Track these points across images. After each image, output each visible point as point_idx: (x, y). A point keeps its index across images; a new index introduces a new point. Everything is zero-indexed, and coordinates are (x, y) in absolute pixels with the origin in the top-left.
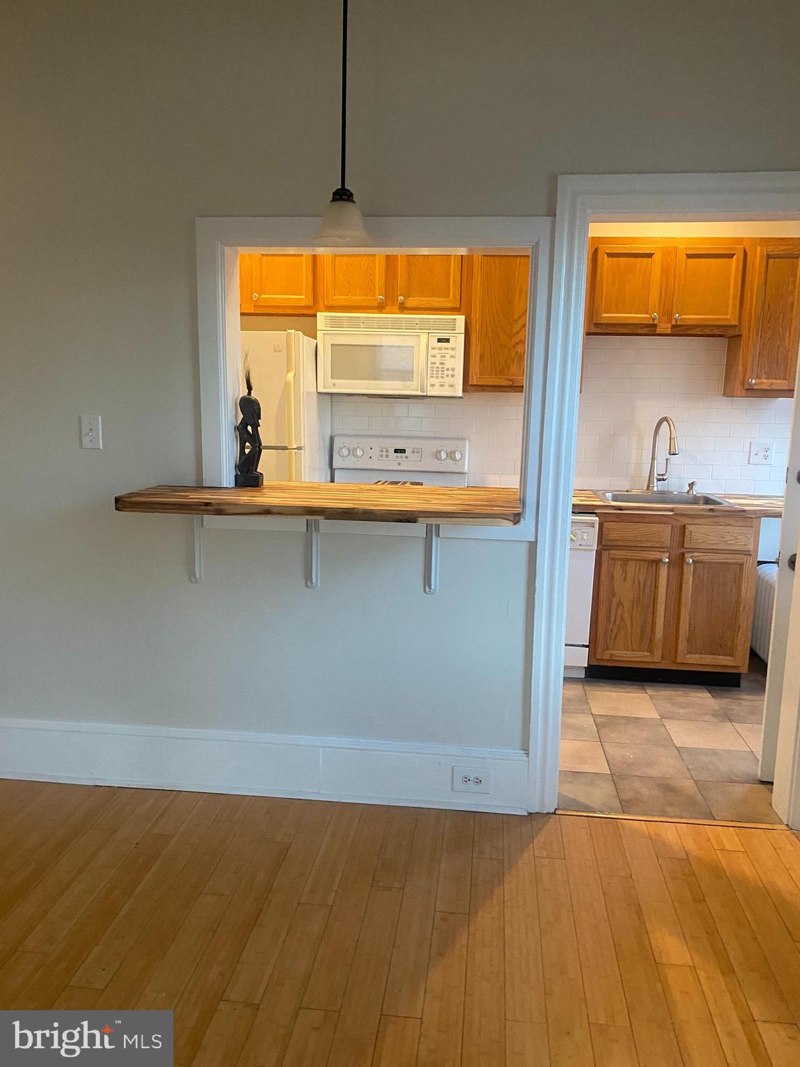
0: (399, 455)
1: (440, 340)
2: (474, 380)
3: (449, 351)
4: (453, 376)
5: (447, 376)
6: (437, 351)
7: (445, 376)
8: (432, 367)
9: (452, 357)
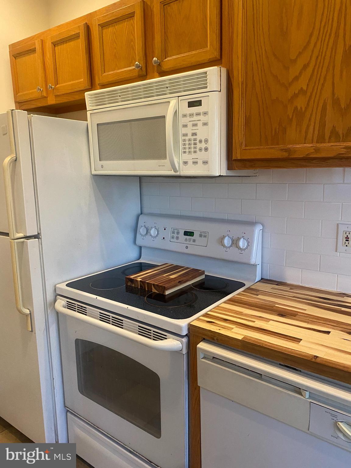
0: (188, 237)
1: (191, 104)
2: (237, 154)
3: (201, 117)
4: (206, 149)
5: (200, 150)
6: (188, 119)
7: (198, 150)
8: (184, 140)
9: (205, 124)
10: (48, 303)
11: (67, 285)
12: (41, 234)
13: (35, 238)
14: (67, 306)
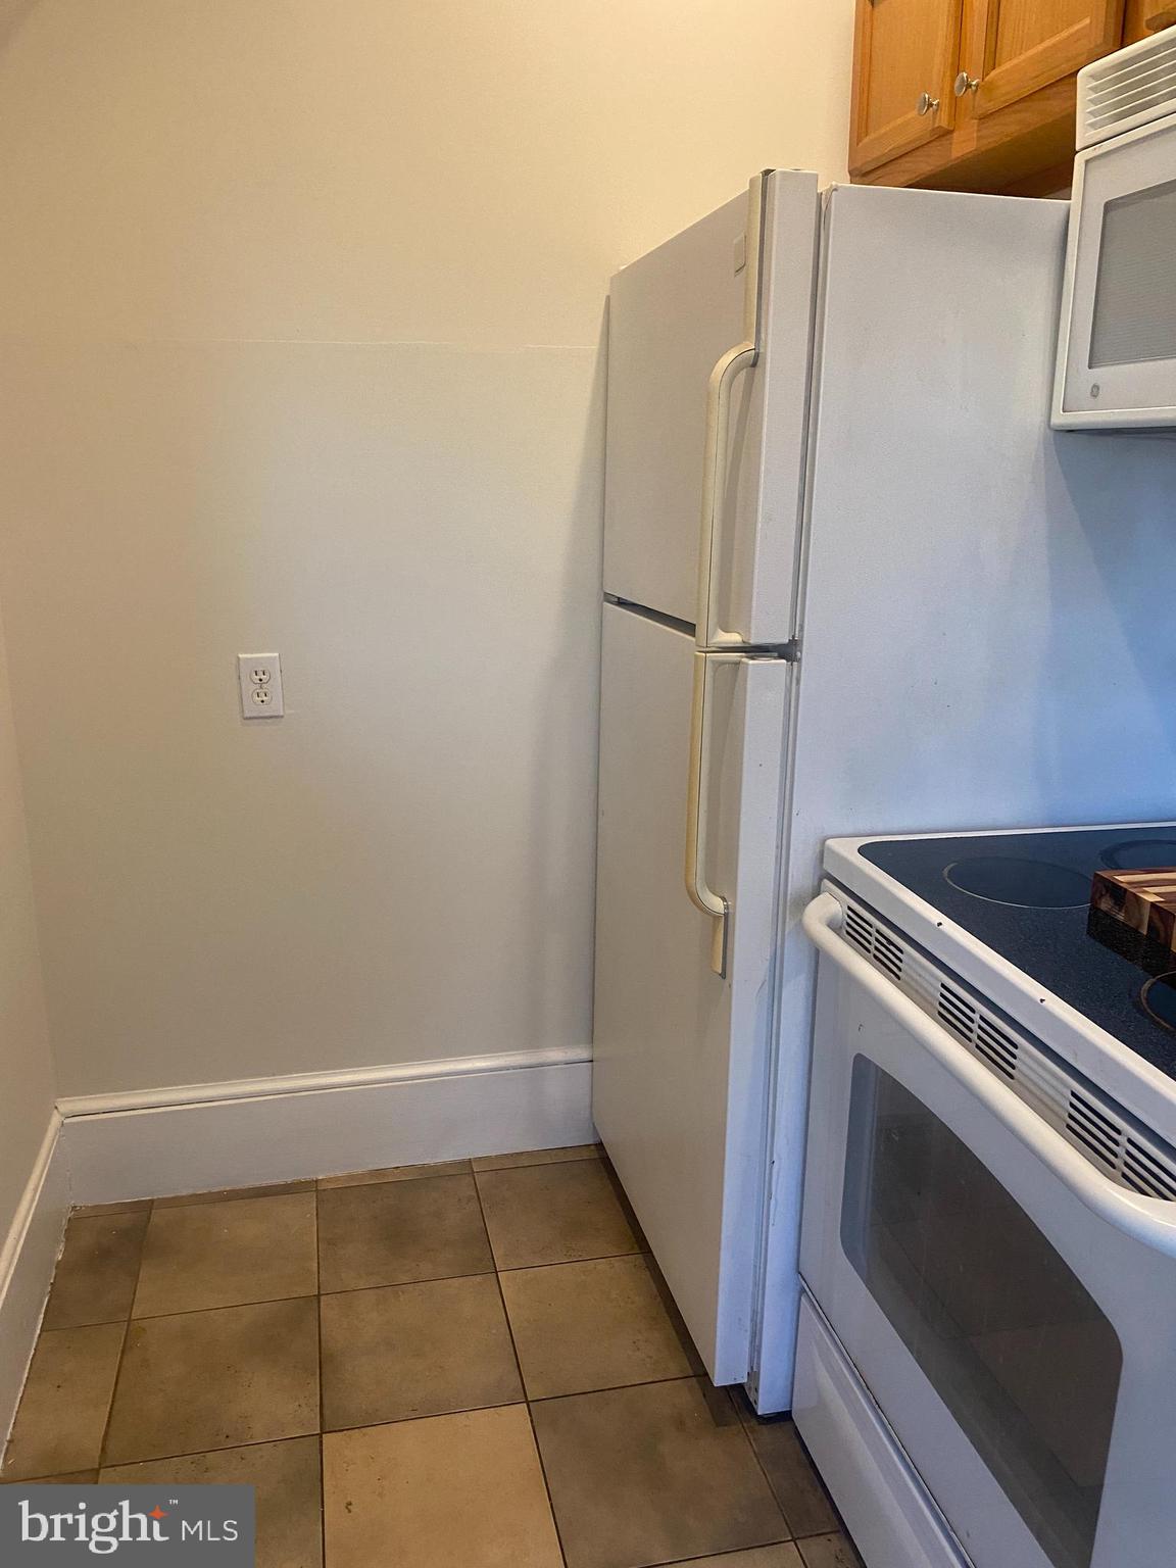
10: (789, 897)
11: (863, 851)
12: (801, 647)
13: (781, 657)
14: (848, 924)
